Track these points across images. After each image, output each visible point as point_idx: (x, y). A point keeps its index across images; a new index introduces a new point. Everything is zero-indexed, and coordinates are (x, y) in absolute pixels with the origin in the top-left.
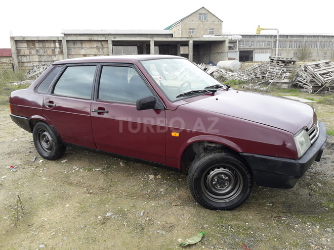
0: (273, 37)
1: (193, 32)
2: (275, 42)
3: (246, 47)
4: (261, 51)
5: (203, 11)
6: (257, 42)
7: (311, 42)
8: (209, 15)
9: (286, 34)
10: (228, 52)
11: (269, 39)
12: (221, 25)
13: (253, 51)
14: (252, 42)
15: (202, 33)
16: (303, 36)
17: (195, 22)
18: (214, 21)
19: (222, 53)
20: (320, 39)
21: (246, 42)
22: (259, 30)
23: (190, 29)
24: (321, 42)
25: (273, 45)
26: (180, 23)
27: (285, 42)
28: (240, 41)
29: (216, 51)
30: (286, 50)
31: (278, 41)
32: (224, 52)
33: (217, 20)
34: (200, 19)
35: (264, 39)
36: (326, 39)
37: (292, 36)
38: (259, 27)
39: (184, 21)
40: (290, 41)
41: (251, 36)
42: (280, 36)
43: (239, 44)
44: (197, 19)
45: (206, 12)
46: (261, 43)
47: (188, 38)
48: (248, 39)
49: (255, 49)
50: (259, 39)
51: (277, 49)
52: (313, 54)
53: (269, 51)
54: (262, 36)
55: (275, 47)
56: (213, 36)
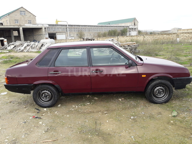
0: (65, 26)
1: (17, 22)
2: (67, 28)
3: (52, 31)
4: (60, 33)
5: (22, 10)
6: (57, 28)
7: (84, 28)
8: (26, 12)
9: (71, 25)
10: (45, 34)
11: (63, 27)
12: (35, 18)
13: (56, 33)
14: (54, 28)
15: (24, 23)
16: (80, 25)
17: (18, 16)
18: (30, 16)
19: (41, 35)
20: (87, 27)
21: (51, 28)
22: (57, 21)
23: (15, 20)
24: (88, 29)
25: (66, 30)
26: (8, 16)
27: (72, 28)
28: (47, 28)
29: (37, 34)
30: (73, 33)
31: (68, 28)
32: (42, 35)
33: (32, 15)
34: (21, 14)
35: (61, 27)
36: (90, 27)
37: (74, 25)
38: (57, 20)
39: (10, 15)
40: (74, 28)
41: (53, 25)
42: (69, 25)
43: (48, 30)
44: (19, 14)
45: (24, 10)
46: (60, 29)
47: (18, 26)
48: (52, 27)
49: (56, 32)
50: (58, 27)
51: (68, 32)
52: (85, 35)
53: (64, 33)
54: (59, 25)
55: (67, 31)
56: (31, 25)
